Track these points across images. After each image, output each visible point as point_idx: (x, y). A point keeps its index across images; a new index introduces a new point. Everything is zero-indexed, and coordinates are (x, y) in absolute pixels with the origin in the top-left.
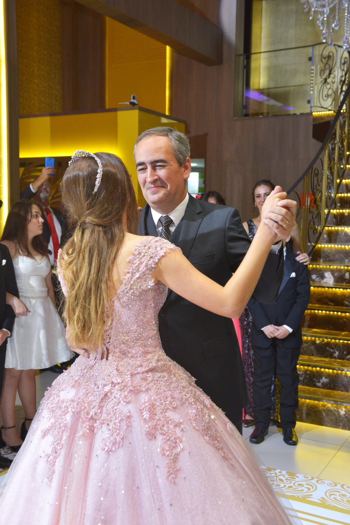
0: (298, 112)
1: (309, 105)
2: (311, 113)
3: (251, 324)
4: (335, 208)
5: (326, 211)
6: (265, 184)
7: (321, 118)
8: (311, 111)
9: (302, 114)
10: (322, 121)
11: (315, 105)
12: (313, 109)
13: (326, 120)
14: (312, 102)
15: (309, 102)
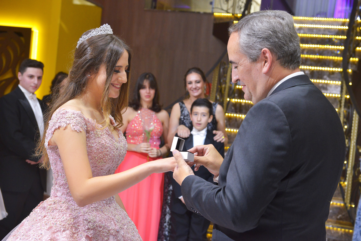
0: (202, 11)
1: (211, 6)
2: (212, 14)
3: (171, 192)
4: (234, 98)
5: (228, 99)
6: (196, 72)
7: (221, 18)
8: (212, 11)
9: (205, 14)
10: (221, 22)
11: (216, 6)
12: (215, 10)
13: (225, 21)
14: (214, 4)
15: (211, 3)
